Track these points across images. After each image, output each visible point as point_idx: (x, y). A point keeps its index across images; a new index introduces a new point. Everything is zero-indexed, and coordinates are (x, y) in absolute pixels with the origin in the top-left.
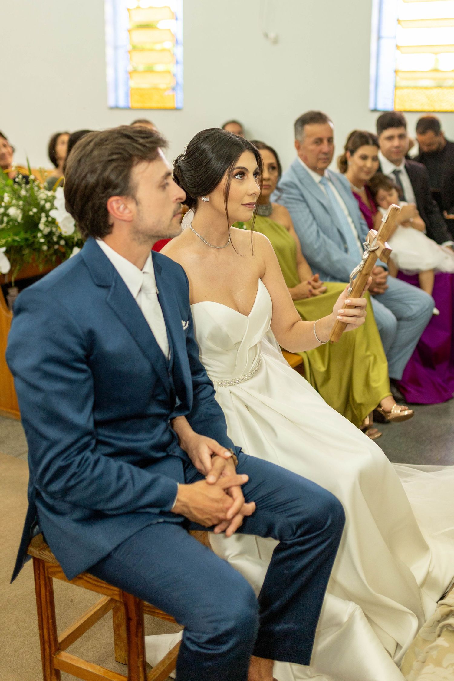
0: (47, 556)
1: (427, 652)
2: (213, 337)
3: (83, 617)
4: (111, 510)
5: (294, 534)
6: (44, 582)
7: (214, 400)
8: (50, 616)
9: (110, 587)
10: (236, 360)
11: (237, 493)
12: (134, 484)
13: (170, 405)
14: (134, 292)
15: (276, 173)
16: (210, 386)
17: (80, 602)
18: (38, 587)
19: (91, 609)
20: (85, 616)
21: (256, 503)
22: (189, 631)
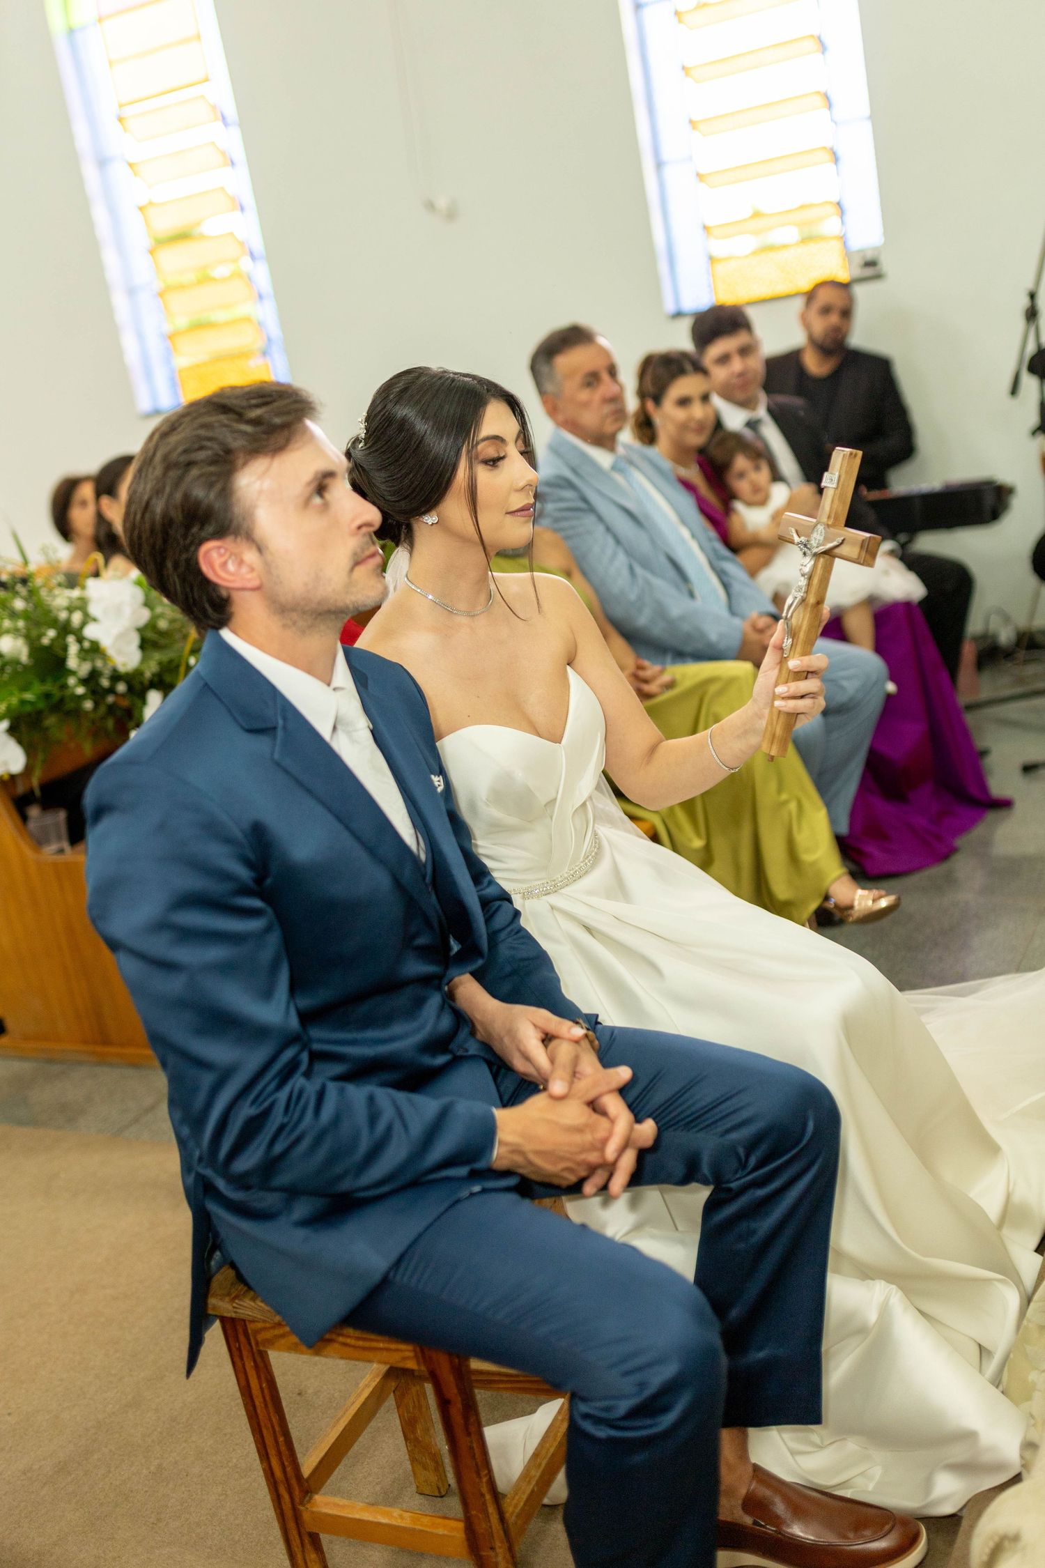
0: (249, 1308)
2: (499, 796)
3: (340, 1419)
4: (367, 1188)
5: (743, 1165)
6: (252, 1364)
7: (521, 929)
8: (277, 1429)
9: (393, 1346)
10: (551, 839)
11: (616, 1106)
12: (405, 1126)
13: (439, 954)
14: (325, 731)
16: (506, 904)
18: (242, 1376)
19: (352, 1399)
20: (342, 1416)
21: (654, 1119)
22: (584, 1400)
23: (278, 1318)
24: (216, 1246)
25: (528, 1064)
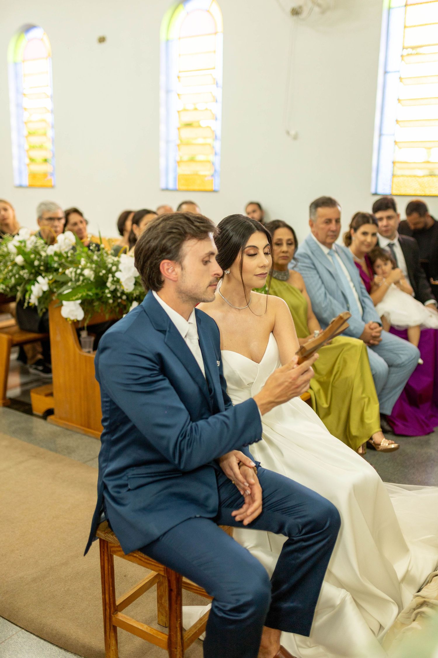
0: (110, 538)
2: (229, 378)
5: (300, 532)
6: (107, 559)
8: (110, 584)
14: (183, 335)
15: (293, 247)
17: (132, 577)
18: (102, 562)
19: (141, 581)
20: (136, 587)
22: (217, 601)
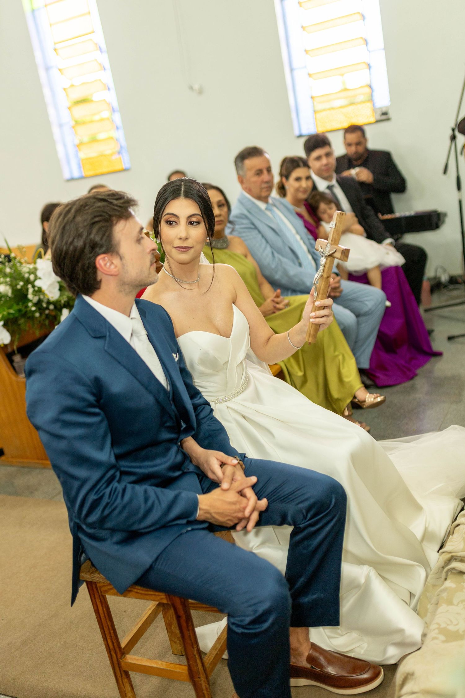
0: (97, 577)
1: (438, 595)
4: (144, 528)
5: (305, 517)
6: (99, 600)
7: (213, 417)
8: (110, 627)
9: (157, 594)
10: (227, 379)
11: (250, 493)
12: (160, 503)
13: (177, 430)
16: (208, 406)
17: (133, 611)
18: (95, 605)
19: (144, 614)
20: (139, 622)
21: (267, 499)
22: (232, 617)
23: (109, 582)
24: (83, 552)
25: (214, 475)
